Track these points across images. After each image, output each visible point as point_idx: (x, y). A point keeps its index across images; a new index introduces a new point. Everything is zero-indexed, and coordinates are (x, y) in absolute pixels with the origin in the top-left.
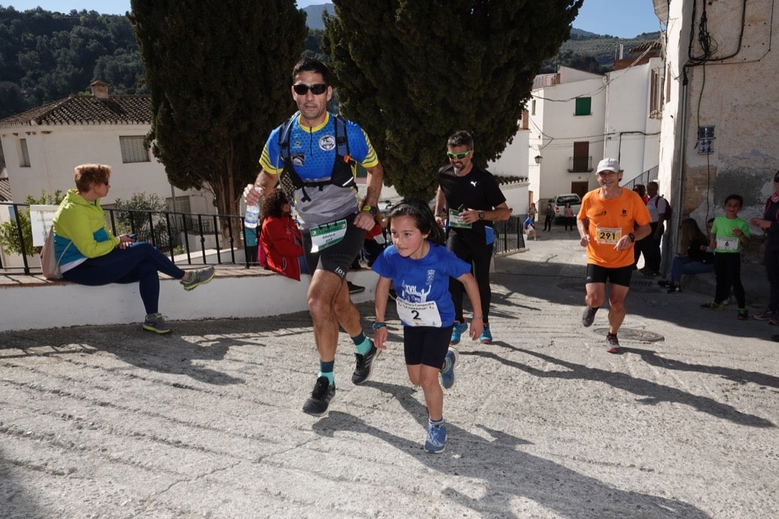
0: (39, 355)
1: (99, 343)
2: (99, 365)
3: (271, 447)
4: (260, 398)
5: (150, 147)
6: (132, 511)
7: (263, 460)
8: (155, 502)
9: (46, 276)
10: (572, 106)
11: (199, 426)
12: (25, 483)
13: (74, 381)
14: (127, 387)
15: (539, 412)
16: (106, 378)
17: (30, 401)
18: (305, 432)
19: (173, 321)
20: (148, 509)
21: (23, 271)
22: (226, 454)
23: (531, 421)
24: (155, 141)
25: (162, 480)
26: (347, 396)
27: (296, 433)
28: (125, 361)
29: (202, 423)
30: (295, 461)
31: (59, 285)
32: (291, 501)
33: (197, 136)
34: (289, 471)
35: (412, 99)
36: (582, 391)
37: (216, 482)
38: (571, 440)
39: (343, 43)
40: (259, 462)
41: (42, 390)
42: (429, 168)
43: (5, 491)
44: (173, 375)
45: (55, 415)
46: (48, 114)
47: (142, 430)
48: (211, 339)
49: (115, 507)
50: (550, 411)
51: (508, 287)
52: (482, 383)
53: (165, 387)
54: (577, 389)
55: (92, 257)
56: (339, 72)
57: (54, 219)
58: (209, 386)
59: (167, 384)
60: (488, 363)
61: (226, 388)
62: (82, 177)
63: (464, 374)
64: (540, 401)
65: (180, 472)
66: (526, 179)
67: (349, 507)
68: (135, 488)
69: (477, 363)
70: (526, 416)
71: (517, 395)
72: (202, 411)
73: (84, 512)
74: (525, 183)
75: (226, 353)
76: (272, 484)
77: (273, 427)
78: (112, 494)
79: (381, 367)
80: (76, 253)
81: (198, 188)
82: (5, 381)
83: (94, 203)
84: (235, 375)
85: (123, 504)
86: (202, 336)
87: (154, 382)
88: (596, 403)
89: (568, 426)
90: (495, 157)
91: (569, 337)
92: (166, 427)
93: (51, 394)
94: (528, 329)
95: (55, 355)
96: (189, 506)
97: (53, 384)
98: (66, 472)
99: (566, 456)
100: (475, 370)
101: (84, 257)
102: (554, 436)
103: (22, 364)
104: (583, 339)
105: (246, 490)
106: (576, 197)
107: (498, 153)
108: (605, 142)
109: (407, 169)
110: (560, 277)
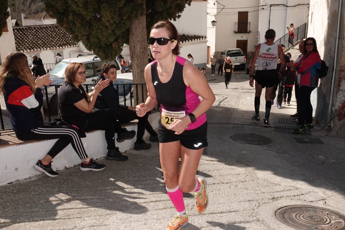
42: (112, 25)
66: (205, 37)
74: (205, 40)
90: (177, 16)
106: (239, 50)
107: (178, 13)
108: (260, 11)
109: (90, 26)
110: (232, 126)
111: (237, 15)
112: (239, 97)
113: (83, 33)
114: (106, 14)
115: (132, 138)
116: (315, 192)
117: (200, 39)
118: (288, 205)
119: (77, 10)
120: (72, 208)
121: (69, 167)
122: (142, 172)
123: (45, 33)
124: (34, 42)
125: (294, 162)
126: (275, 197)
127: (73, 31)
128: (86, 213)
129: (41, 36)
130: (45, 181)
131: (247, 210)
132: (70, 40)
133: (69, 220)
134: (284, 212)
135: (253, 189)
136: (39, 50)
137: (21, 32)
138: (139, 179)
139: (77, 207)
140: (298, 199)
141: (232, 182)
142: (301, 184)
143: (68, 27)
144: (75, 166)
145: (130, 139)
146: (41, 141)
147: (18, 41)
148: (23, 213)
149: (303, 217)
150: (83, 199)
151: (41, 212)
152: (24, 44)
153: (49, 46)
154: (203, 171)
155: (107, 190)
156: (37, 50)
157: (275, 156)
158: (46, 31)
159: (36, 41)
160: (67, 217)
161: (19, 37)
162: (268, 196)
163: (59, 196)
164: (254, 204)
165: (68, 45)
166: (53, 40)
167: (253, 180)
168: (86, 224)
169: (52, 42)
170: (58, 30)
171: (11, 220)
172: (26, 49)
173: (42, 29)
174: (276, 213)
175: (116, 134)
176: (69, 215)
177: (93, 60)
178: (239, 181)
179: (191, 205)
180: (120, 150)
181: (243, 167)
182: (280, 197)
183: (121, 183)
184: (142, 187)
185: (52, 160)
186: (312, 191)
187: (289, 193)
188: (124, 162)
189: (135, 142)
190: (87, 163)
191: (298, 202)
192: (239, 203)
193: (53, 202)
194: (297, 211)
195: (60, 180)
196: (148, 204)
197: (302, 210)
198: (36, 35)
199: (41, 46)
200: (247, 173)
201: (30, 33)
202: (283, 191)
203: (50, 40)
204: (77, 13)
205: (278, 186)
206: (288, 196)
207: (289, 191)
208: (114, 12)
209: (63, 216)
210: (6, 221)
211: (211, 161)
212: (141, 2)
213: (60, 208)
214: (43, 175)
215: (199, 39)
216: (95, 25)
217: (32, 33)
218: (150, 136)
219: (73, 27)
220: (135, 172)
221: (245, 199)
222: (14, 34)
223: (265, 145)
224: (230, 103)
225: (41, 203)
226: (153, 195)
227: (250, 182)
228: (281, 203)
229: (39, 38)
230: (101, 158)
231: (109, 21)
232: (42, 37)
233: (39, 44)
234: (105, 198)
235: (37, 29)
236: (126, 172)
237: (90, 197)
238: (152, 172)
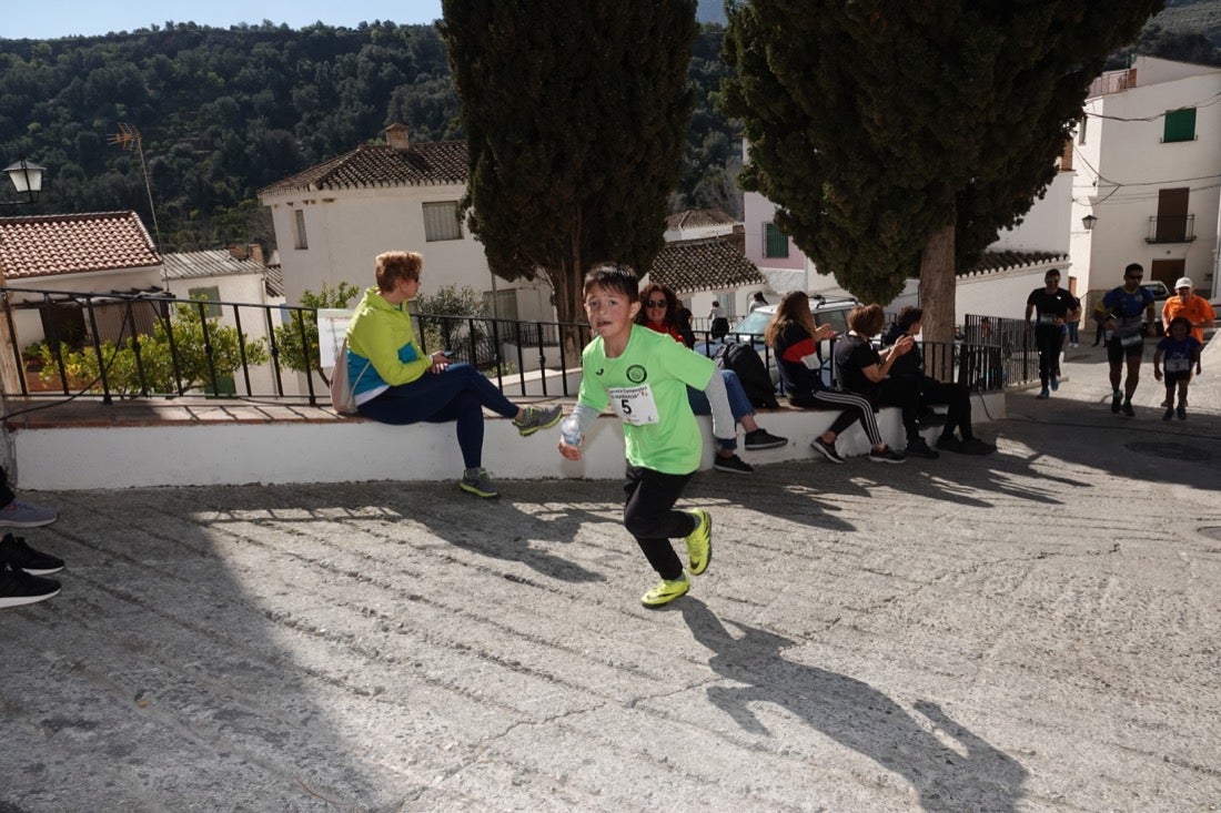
0: (329, 521)
1: (404, 508)
2: (406, 539)
3: (648, 685)
4: (628, 605)
5: (464, 217)
6: (459, 759)
7: (638, 703)
8: (489, 750)
9: (336, 409)
10: (1159, 127)
11: (543, 642)
12: (321, 702)
13: (375, 561)
14: (445, 574)
15: (1097, 670)
16: (415, 559)
17: (321, 585)
18: (698, 666)
19: (501, 479)
20: (480, 759)
21: (307, 401)
22: (584, 688)
23: (1081, 684)
24: (472, 209)
25: (496, 719)
26: (761, 615)
27: (686, 668)
28: (438, 535)
29: (549, 637)
30: (686, 710)
31: (353, 422)
32: (684, 774)
33: (530, 201)
34: (678, 725)
35: (870, 130)
36: (1177, 638)
37: (572, 730)
38: (1159, 726)
39: (757, 46)
40: (633, 706)
41: (335, 571)
43: (298, 710)
44: (505, 562)
45: (353, 608)
46: (330, 175)
47: (467, 640)
48: (555, 509)
49: (437, 750)
50: (1116, 669)
51: (1030, 445)
52: (988, 610)
53: (495, 578)
54: (1168, 635)
55: (396, 384)
56: (749, 91)
57: (349, 331)
58: (555, 583)
59: (497, 574)
60: (998, 575)
61: (579, 587)
62: (386, 271)
63: (956, 591)
64: (1096, 650)
65: (522, 709)
66: (1065, 256)
67: (773, 795)
68: (461, 726)
69: (978, 573)
70: (1070, 674)
71: (1054, 636)
72: (548, 620)
73: (397, 753)
74: (1064, 263)
75: (577, 532)
76: (653, 743)
77: (651, 653)
78: (431, 730)
79: (815, 570)
80: (374, 378)
81: (530, 278)
82: (290, 554)
83: (398, 307)
84: (592, 568)
85: (447, 747)
86: (542, 504)
87: (479, 569)
88: (1206, 662)
89: (1152, 699)
90: (1013, 222)
91: (1148, 538)
92: (499, 640)
93: (346, 577)
94: (1070, 521)
95: (349, 521)
96: (536, 763)
97: (349, 564)
98: (371, 691)
99: (1151, 754)
100: (975, 587)
101: (384, 383)
102: (1125, 714)
103: (309, 532)
104: (1176, 544)
105: (615, 746)
107: (1018, 216)
109: (856, 246)
113: (839, 259)
117: (1050, 261)
119: (839, 222)
123: (701, 257)
124: (682, 274)
129: (695, 263)
132: (750, 270)
136: (690, 290)
144: (859, 455)
147: (653, 274)
153: (709, 282)
156: (687, 291)
158: (703, 253)
159: (685, 274)
161: (655, 267)
162: (1191, 516)
165: (746, 280)
166: (716, 270)
169: (714, 274)
173: (696, 249)
178: (1137, 498)
180: (929, 442)
182: (1213, 519)
185: (834, 441)
190: (880, 450)
193: (857, 484)
198: (684, 262)
199: (693, 282)
203: (711, 271)
204: (837, 227)
205: (1213, 509)
208: (903, 223)
212: (949, 203)
215: (1047, 261)
216: (864, 245)
219: (822, 250)
223: (1198, 461)
225: (837, 482)
234: (921, 488)
236: (940, 469)
237: (898, 485)
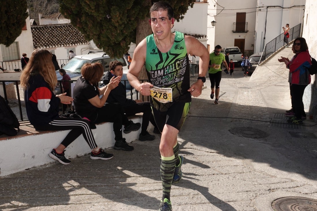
42: (120, 25)
66: (206, 36)
74: (205, 39)
90: (180, 18)
106: (237, 49)
107: (181, 15)
108: (257, 12)
109: (101, 26)
110: (231, 120)
111: (236, 16)
112: (236, 93)
113: (94, 33)
114: (115, 16)
115: (138, 130)
116: (309, 185)
117: (200, 38)
118: (283, 197)
119: (89, 12)
120: (83, 194)
121: (81, 156)
122: (147, 162)
123: (59, 31)
124: (50, 39)
125: (289, 156)
126: (271, 189)
127: (85, 30)
128: (95, 199)
129: (56, 34)
130: (59, 168)
131: (245, 200)
132: (82, 38)
133: (80, 205)
134: (280, 204)
135: (250, 180)
137: (38, 31)
138: (144, 169)
139: (87, 193)
140: (293, 191)
141: (230, 173)
142: (296, 177)
143: (80, 27)
145: (136, 131)
146: (56, 132)
147: (35, 39)
148: (39, 197)
149: (298, 208)
150: (92, 186)
151: (55, 197)
152: (41, 42)
153: (63, 43)
154: (203, 162)
155: (115, 178)
156: (52, 47)
157: (271, 149)
158: (60, 30)
159: (51, 39)
160: (78, 203)
161: (37, 35)
162: (265, 187)
163: (71, 183)
164: (251, 195)
165: (80, 43)
166: (66, 38)
167: (250, 172)
168: (95, 209)
169: (65, 40)
170: (72, 29)
171: (28, 204)
172: (42, 46)
173: (57, 28)
174: (273, 204)
175: (123, 126)
176: (80, 201)
177: (103, 56)
178: (237, 173)
179: (192, 194)
181: (241, 158)
182: (276, 189)
183: (127, 171)
184: (146, 176)
185: (65, 149)
186: (307, 184)
187: (284, 185)
188: (131, 152)
189: (140, 134)
190: (97, 152)
191: (294, 194)
192: (237, 193)
193: (65, 188)
194: (293, 202)
195: (72, 168)
196: (152, 192)
197: (297, 202)
198: (51, 33)
199: (55, 43)
200: (245, 164)
201: (46, 31)
202: (279, 183)
203: (64, 38)
204: (89, 14)
205: (274, 178)
206: (284, 188)
207: (285, 183)
208: (123, 14)
209: (74, 202)
210: (23, 204)
211: (211, 152)
212: (147, 5)
213: (72, 194)
214: (56, 163)
216: (105, 25)
217: (48, 32)
218: (154, 128)
219: (85, 27)
220: (140, 161)
221: (243, 190)
222: (32, 32)
223: (261, 139)
224: (228, 98)
225: (55, 188)
226: (157, 184)
227: (247, 173)
228: (277, 195)
229: (54, 36)
230: (109, 148)
231: (118, 22)
232: (57, 36)
233: (54, 41)
234: (113, 185)
235: (52, 28)
236: (132, 161)
237: (99, 184)
238: (156, 162)
